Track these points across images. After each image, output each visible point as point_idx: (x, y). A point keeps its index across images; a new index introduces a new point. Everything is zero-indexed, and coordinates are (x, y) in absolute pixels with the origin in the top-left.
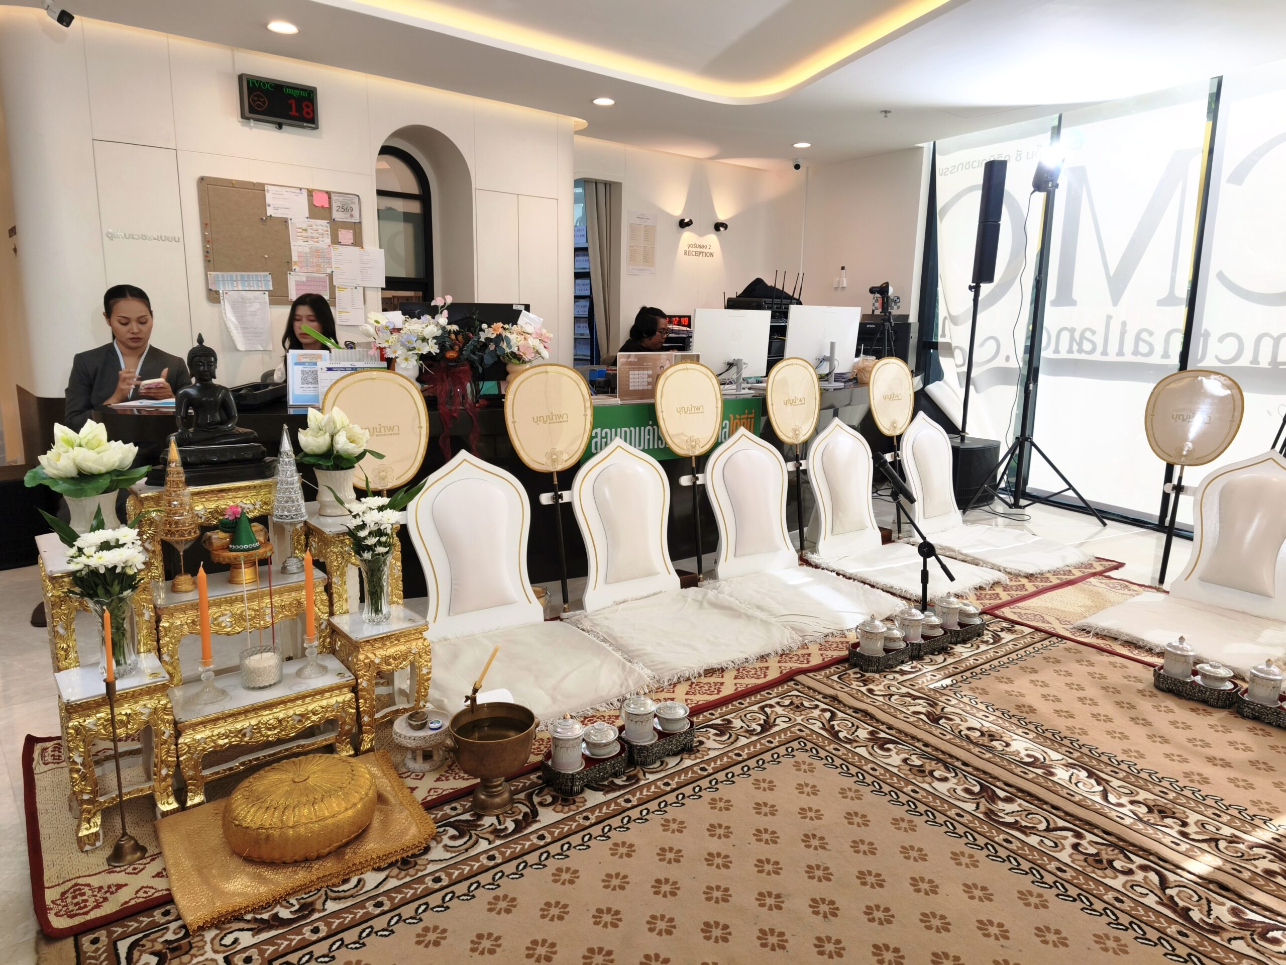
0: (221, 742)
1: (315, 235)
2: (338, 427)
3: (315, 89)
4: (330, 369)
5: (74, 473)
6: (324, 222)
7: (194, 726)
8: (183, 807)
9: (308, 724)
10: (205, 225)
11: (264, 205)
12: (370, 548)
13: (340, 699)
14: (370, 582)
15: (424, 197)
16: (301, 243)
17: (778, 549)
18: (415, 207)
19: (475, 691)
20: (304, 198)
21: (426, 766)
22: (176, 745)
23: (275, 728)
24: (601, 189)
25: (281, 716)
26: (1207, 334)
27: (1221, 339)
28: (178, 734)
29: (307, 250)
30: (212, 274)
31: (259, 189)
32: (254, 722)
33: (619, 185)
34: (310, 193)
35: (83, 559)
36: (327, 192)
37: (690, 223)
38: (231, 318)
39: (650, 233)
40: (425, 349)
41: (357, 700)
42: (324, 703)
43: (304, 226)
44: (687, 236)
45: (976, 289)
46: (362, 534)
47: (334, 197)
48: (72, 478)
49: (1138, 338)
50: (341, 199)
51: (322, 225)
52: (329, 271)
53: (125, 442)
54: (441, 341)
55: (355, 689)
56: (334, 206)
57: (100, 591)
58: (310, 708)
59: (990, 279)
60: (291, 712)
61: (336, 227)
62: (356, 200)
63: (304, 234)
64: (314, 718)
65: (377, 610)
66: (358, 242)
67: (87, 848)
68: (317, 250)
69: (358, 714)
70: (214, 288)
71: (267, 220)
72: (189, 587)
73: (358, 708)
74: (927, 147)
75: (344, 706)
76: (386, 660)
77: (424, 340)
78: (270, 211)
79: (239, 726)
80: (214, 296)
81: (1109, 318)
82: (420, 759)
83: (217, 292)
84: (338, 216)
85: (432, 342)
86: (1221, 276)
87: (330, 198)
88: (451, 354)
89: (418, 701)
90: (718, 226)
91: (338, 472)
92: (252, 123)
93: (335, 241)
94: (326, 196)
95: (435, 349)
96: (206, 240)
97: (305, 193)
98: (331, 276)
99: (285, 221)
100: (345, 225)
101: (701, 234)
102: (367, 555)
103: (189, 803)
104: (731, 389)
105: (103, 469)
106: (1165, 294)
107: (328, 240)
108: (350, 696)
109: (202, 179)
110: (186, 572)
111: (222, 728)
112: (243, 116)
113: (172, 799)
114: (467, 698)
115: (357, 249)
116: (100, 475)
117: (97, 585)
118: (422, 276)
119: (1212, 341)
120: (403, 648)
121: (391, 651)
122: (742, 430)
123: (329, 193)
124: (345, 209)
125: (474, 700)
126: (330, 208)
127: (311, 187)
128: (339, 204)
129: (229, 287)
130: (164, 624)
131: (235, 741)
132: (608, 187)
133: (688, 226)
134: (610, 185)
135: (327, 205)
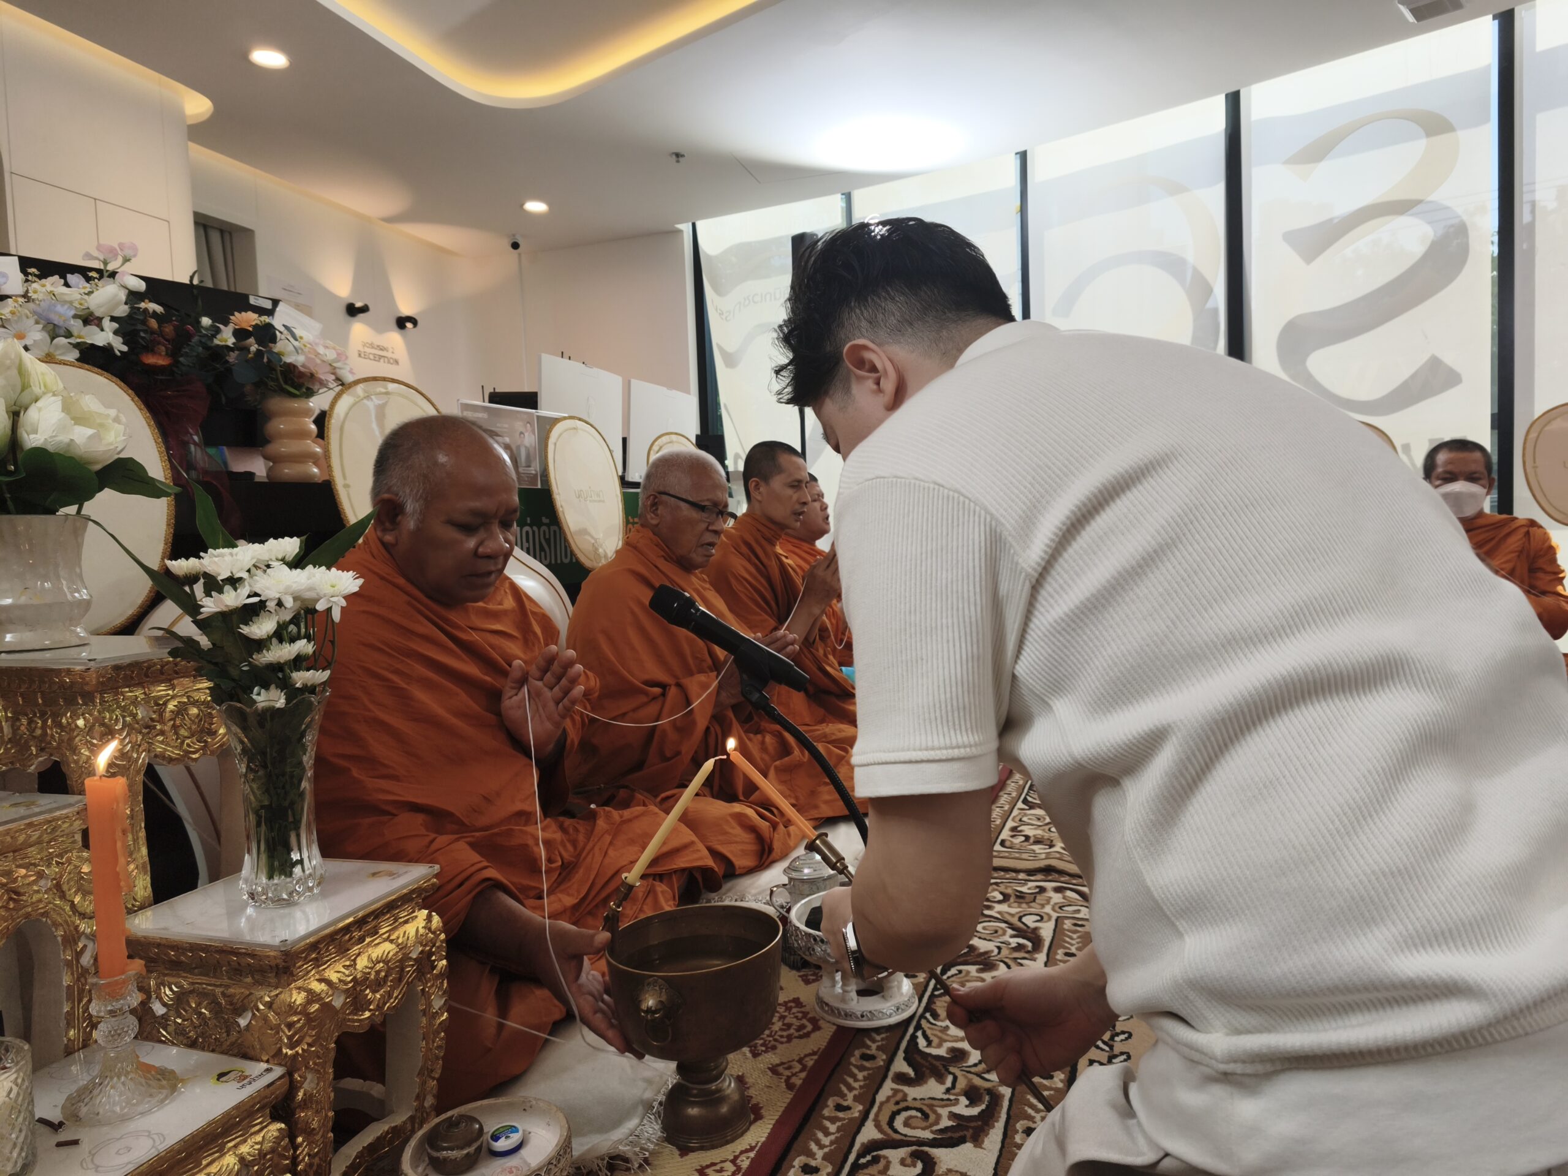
24: (215, 237)
37: (364, 309)
40: (95, 338)
44: (359, 329)
55: (285, 1107)
74: (686, 228)
76: (354, 993)
77: (89, 319)
85: (109, 327)
88: (153, 360)
90: (402, 322)
95: (117, 343)
101: (380, 329)
102: (267, 697)
108: (272, 1132)
120: (389, 950)
121: (363, 965)
132: (227, 237)
133: (361, 315)
134: (230, 234)
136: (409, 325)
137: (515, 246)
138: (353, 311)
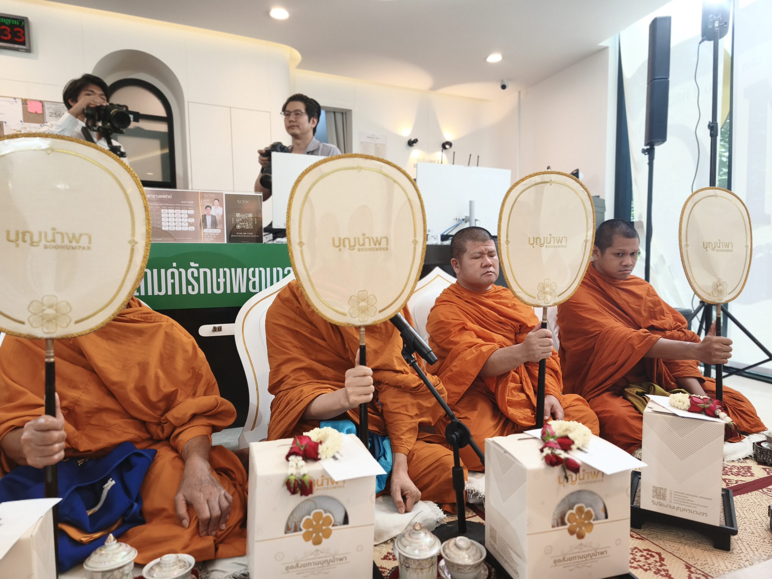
3: (27, 18)
6: (38, 126)
15: (169, 117)
20: (18, 106)
24: (339, 117)
33: (350, 111)
34: (25, 102)
36: (40, 101)
37: (415, 141)
43: (18, 129)
44: (416, 152)
47: (46, 105)
50: (54, 106)
56: (47, 112)
84: (50, 120)
87: (43, 106)
90: (445, 145)
94: (40, 104)
97: (19, 102)
101: (428, 151)
123: (42, 102)
126: (43, 114)
127: (24, 97)
128: (52, 111)
132: (344, 115)
133: (414, 144)
134: (346, 114)
135: (40, 112)
136: (447, 146)
137: (504, 87)
138: (411, 143)
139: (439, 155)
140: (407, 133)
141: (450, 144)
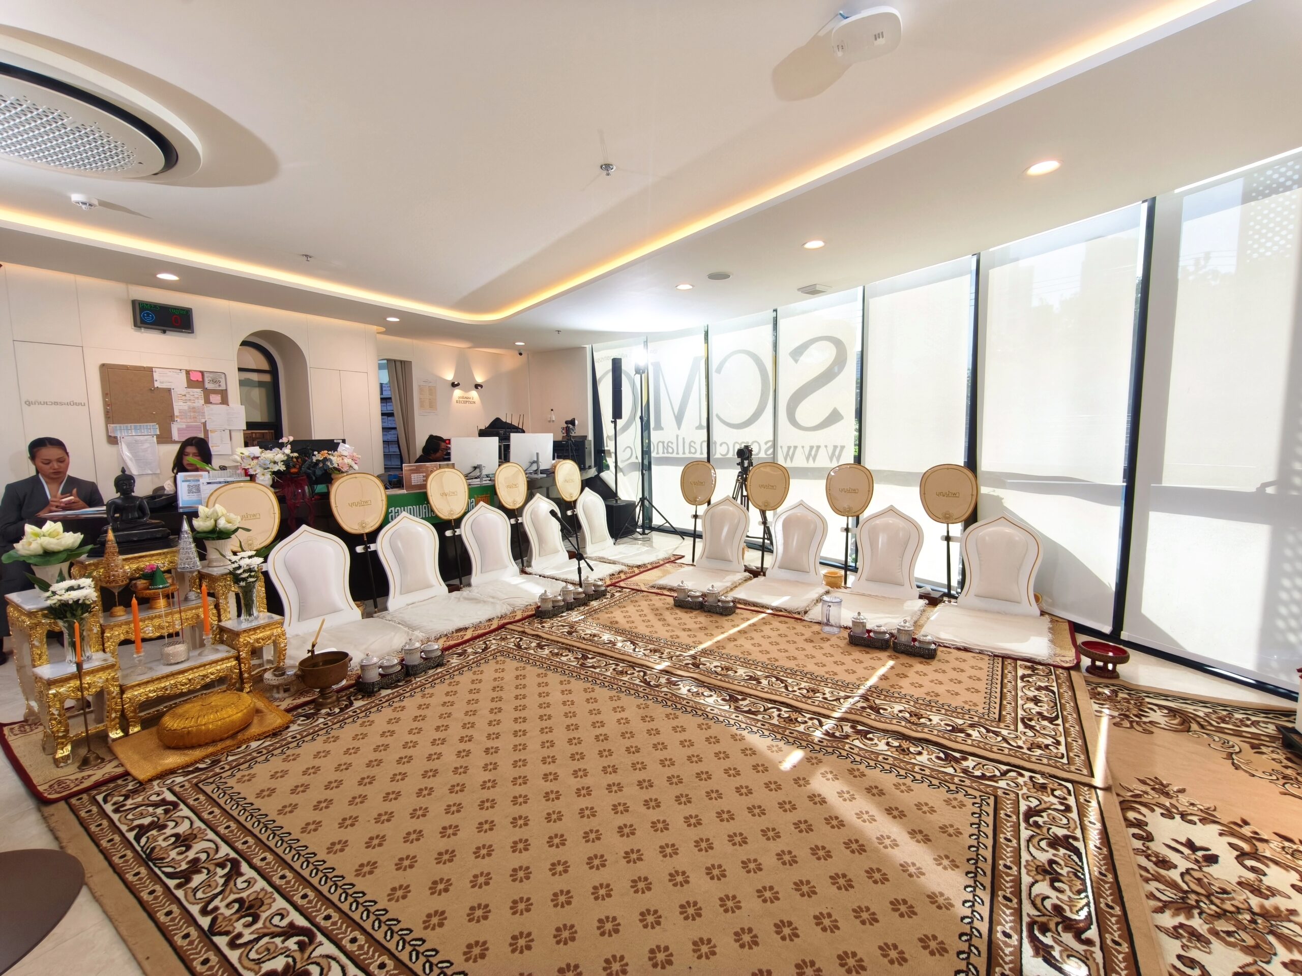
0: (151, 695)
1: (192, 398)
2: (220, 514)
3: (191, 309)
4: (209, 483)
5: (41, 552)
6: (199, 390)
7: (132, 687)
8: (126, 734)
9: (208, 680)
10: (105, 395)
11: (152, 380)
12: (244, 579)
13: (229, 665)
14: (245, 599)
15: (273, 371)
16: (181, 403)
17: (506, 567)
18: (267, 378)
19: (313, 646)
20: (183, 376)
21: (286, 695)
22: (122, 698)
23: (186, 684)
24: (398, 364)
25: (190, 677)
26: (715, 443)
27: (721, 445)
28: (122, 691)
29: (186, 408)
30: (111, 426)
31: (150, 370)
32: (172, 682)
33: (410, 363)
34: (188, 372)
35: (57, 597)
37: (458, 385)
38: (127, 453)
39: (432, 391)
40: (276, 468)
41: (240, 665)
42: (219, 668)
43: (184, 393)
44: (457, 393)
45: (615, 422)
46: (239, 572)
47: (206, 375)
48: (40, 555)
49: (690, 446)
50: (211, 375)
51: (198, 392)
52: (203, 421)
53: (75, 532)
54: (286, 463)
55: (238, 658)
56: (207, 380)
57: (68, 615)
58: (210, 671)
59: (620, 417)
60: (197, 675)
61: (207, 393)
62: (223, 376)
63: (184, 398)
64: (212, 677)
65: (250, 615)
66: (225, 401)
67: (62, 764)
68: (194, 408)
69: (241, 673)
70: (112, 435)
71: (154, 390)
72: (122, 613)
73: (240, 669)
74: (588, 347)
75: (231, 669)
76: (257, 640)
77: (275, 463)
78: (157, 384)
79: (163, 685)
80: (113, 440)
81: (677, 436)
82: (282, 692)
83: (116, 438)
84: (208, 386)
85: (280, 464)
86: (717, 416)
87: (203, 375)
88: (293, 470)
89: (279, 662)
90: (477, 386)
91: (220, 541)
92: (143, 330)
93: (207, 401)
94: (200, 374)
95: (282, 468)
96: (106, 404)
97: (184, 373)
98: (205, 424)
99: (169, 391)
100: (215, 392)
101: (466, 390)
102: (243, 584)
103: (131, 732)
104: (476, 482)
105: (62, 549)
106: (697, 424)
107: (202, 402)
108: (234, 663)
109: (103, 365)
110: (120, 605)
111: (151, 687)
112: (135, 325)
113: (119, 731)
114: (309, 651)
115: (224, 406)
116: (59, 552)
117: (66, 612)
118: (273, 420)
119: (718, 445)
120: (268, 633)
121: (261, 635)
122: (482, 503)
123: (202, 373)
124: (214, 381)
125: (313, 651)
126: (203, 381)
127: (188, 368)
128: (210, 379)
129: (124, 434)
130: (107, 634)
131: (160, 693)
132: (403, 364)
135: (201, 380)
136: (479, 388)
137: (521, 354)
138: (454, 385)
139: (474, 394)
140: (449, 376)
141: (481, 386)
